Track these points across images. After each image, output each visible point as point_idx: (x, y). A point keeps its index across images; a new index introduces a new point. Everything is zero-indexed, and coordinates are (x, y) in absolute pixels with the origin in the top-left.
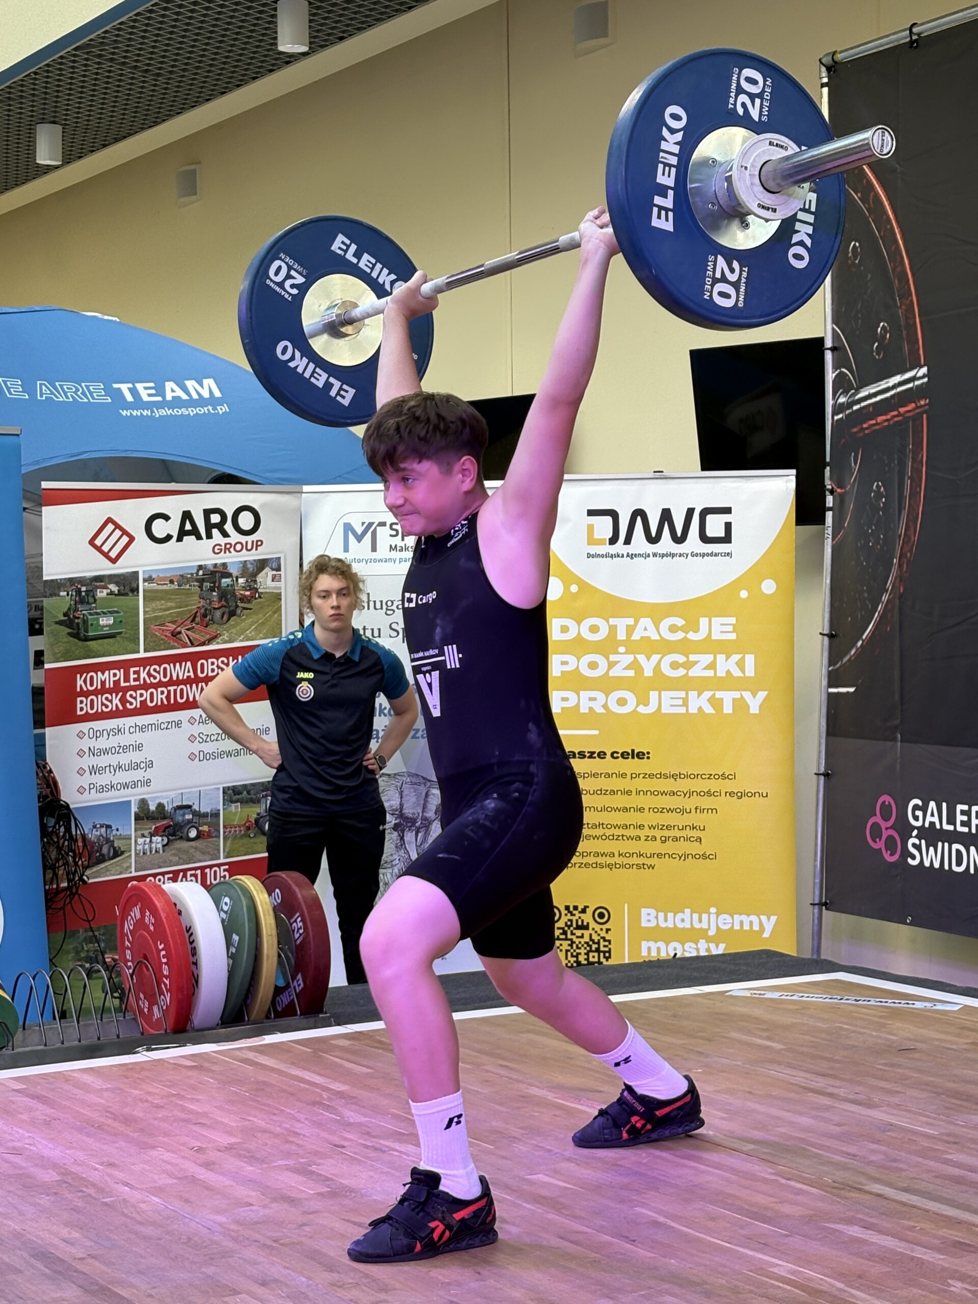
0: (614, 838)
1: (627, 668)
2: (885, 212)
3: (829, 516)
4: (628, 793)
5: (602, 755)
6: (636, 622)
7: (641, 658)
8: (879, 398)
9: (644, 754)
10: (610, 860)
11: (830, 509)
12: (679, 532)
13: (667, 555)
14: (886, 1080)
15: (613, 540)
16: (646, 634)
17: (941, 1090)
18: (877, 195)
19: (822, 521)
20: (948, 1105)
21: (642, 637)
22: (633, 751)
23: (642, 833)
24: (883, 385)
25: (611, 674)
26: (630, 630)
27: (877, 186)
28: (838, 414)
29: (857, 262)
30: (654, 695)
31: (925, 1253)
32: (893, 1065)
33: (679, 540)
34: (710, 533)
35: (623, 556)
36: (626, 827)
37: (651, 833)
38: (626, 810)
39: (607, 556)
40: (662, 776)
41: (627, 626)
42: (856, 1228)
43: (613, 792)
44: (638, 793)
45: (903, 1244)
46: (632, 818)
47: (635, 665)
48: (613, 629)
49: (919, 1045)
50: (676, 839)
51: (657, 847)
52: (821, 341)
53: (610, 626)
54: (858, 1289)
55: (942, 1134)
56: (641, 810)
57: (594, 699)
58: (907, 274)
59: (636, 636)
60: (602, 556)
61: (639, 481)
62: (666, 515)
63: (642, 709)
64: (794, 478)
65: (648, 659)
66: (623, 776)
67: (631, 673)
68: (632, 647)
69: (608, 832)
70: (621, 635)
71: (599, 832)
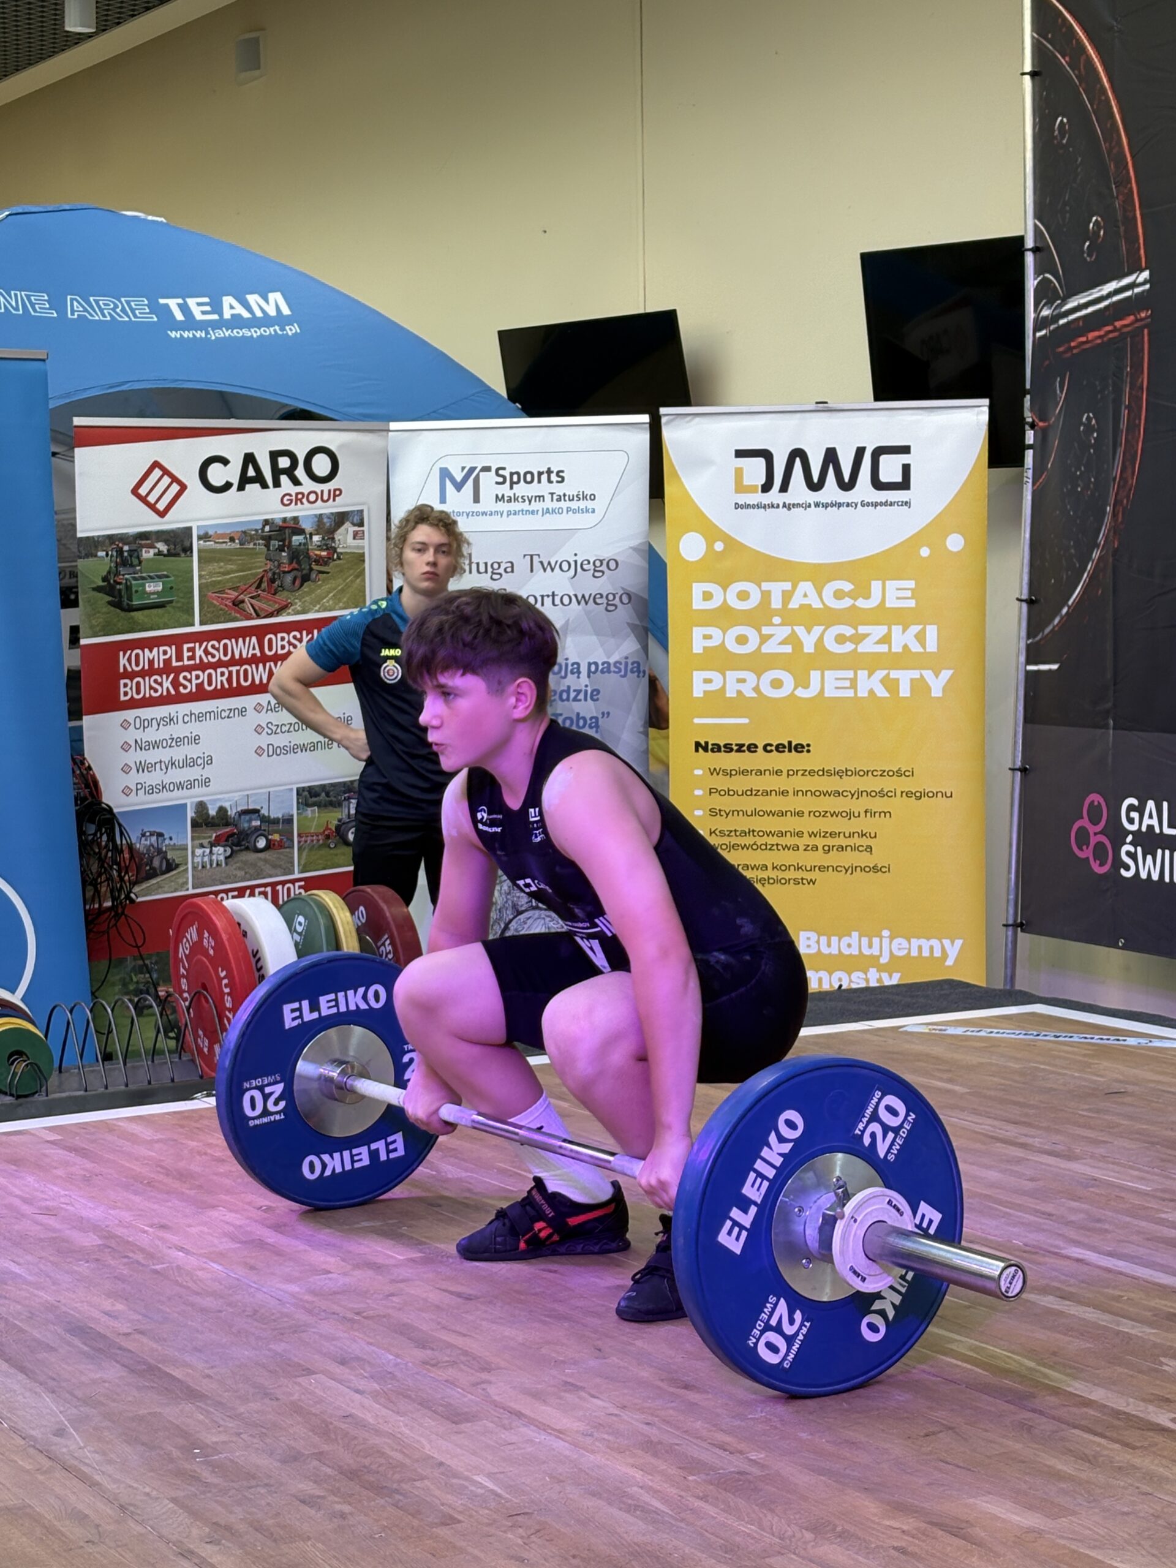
0: (767, 847)
1: (783, 643)
2: (1099, 80)
3: (1029, 455)
4: (784, 793)
5: (752, 748)
6: (794, 587)
7: (800, 630)
8: (1090, 310)
9: (803, 747)
10: (762, 874)
11: (1030, 447)
12: (846, 476)
13: (832, 505)
14: (1090, 1128)
15: (767, 487)
16: (806, 601)
17: (1156, 1140)
18: (1089, 59)
19: (1019, 462)
20: (1164, 1157)
21: (801, 606)
22: (790, 743)
23: (801, 842)
24: (1096, 293)
25: (765, 649)
26: (787, 596)
27: (1089, 48)
28: (1040, 330)
29: (1064, 141)
30: (815, 675)
31: (1133, 1327)
32: (1098, 1111)
33: (847, 486)
34: (884, 478)
35: (778, 506)
36: (782, 834)
37: (812, 841)
38: (782, 814)
39: (758, 506)
40: (825, 772)
41: (783, 591)
42: (1051, 1298)
43: (767, 793)
44: (796, 793)
45: (1107, 1317)
46: (790, 824)
47: (793, 640)
48: (766, 596)
49: (1130, 1088)
50: (842, 848)
51: (818, 858)
52: (1020, 240)
53: (763, 592)
54: (1051, 1367)
55: (1156, 1190)
56: (800, 814)
57: (743, 681)
58: (1125, 156)
59: (794, 604)
60: (753, 507)
61: (798, 415)
62: (831, 456)
63: (801, 693)
64: (986, 410)
65: (809, 632)
66: (778, 772)
67: (788, 649)
68: (789, 617)
69: (760, 841)
70: (776, 603)
71: (748, 840)
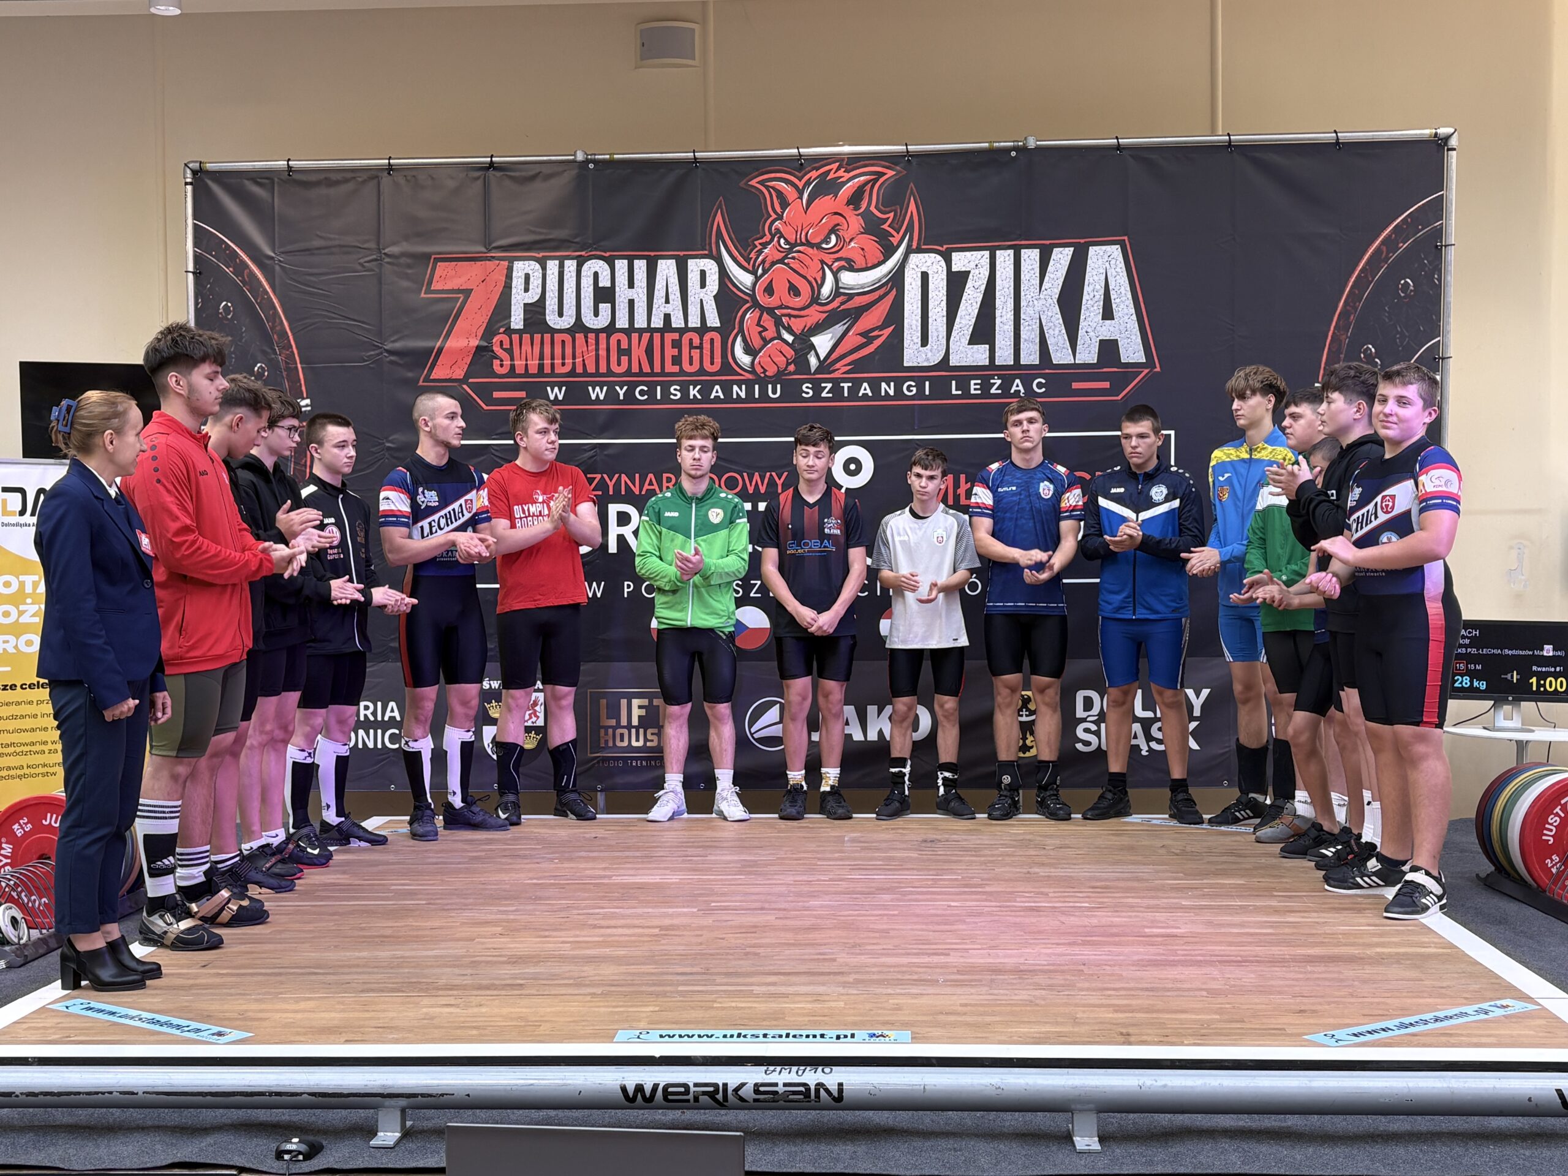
0: (25, 753)
2: (262, 286)
4: (35, 716)
5: (13, 687)
10: (19, 772)
15: (22, 513)
18: (252, 273)
23: (46, 748)
25: (21, 620)
27: (252, 266)
29: (229, 317)
36: (33, 744)
38: (33, 730)
41: (33, 582)
44: (42, 715)
46: (38, 736)
53: (20, 582)
56: (45, 729)
57: (7, 642)
60: (15, 525)
61: (42, 466)
66: (30, 703)
69: (18, 750)
70: (30, 589)
71: (11, 750)
